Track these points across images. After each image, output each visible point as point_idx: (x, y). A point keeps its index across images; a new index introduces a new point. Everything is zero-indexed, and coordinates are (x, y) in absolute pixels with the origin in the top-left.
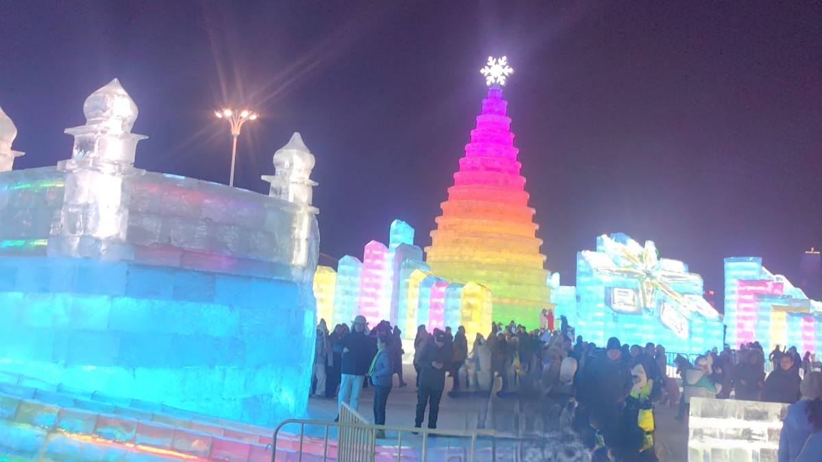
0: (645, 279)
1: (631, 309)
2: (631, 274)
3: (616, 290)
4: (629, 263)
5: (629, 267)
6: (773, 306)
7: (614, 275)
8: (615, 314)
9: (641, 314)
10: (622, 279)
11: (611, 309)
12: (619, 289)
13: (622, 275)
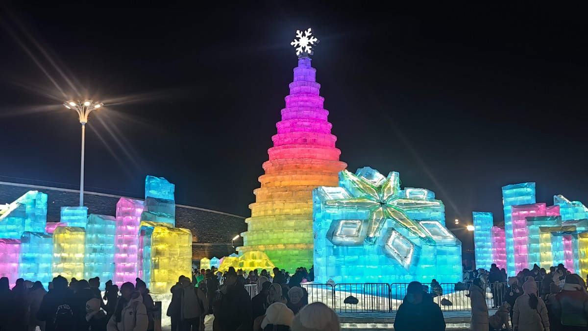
0: (378, 208)
1: (354, 241)
2: (361, 205)
3: (342, 222)
4: (364, 195)
5: (363, 198)
6: (540, 227)
7: (343, 207)
8: (335, 247)
9: (363, 245)
10: (353, 211)
11: (331, 242)
12: (344, 221)
13: (352, 208)
